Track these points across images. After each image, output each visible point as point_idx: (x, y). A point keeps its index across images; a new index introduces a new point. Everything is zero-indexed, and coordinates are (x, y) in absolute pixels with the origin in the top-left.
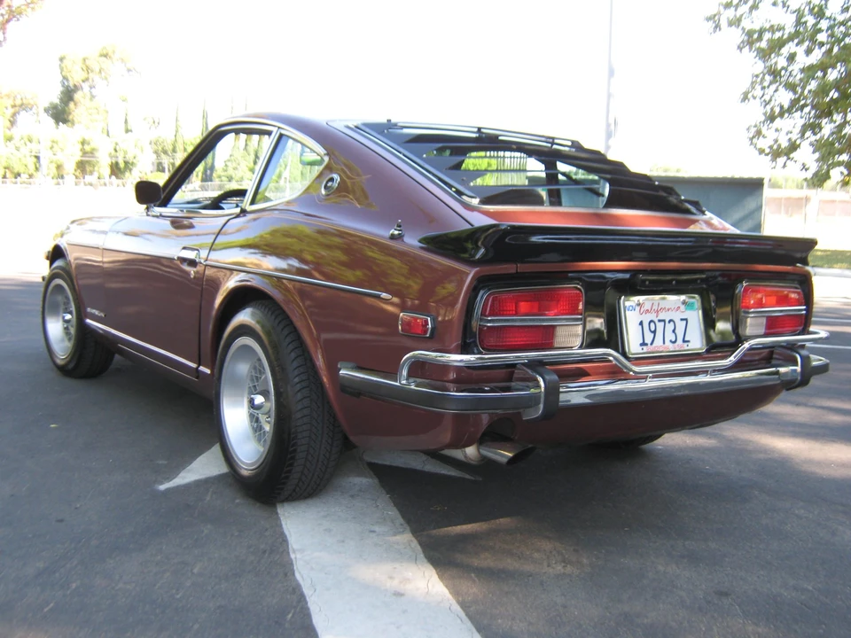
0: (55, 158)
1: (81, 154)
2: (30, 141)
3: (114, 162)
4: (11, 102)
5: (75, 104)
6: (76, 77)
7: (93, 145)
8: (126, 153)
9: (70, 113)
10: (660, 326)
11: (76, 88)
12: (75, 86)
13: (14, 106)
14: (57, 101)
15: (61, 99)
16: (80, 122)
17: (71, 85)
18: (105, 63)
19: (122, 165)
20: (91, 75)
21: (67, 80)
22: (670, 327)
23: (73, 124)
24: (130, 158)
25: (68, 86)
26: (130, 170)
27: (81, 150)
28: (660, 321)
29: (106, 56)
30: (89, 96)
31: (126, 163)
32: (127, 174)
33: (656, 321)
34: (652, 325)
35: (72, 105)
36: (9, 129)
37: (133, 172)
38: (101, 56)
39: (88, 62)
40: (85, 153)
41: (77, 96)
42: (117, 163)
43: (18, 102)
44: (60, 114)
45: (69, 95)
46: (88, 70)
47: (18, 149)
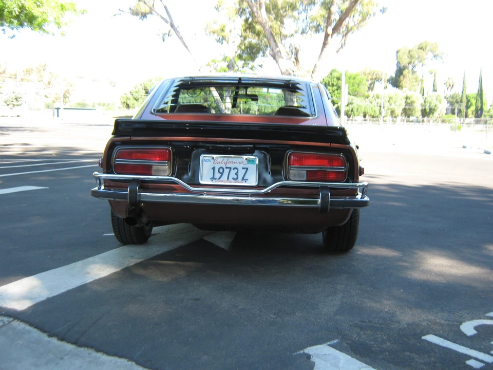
0: (390, 107)
1: (404, 104)
2: (378, 98)
3: (423, 108)
4: (370, 77)
5: (404, 77)
6: (405, 61)
7: (412, 99)
8: (430, 103)
9: (401, 82)
10: (227, 171)
11: (405, 68)
12: (404, 66)
13: (372, 79)
14: (394, 76)
15: (396, 75)
16: (405, 87)
17: (402, 66)
18: (421, 52)
19: (428, 110)
20: (413, 60)
21: (400, 64)
22: (233, 172)
23: (402, 88)
24: (433, 105)
25: (400, 67)
26: (433, 113)
27: (405, 102)
28: (226, 168)
29: (421, 48)
30: (411, 71)
31: (430, 109)
32: (431, 115)
33: (225, 168)
34: (221, 170)
35: (402, 77)
36: (368, 92)
37: (434, 114)
38: (419, 48)
39: (411, 53)
40: (407, 103)
41: (405, 72)
42: (425, 109)
43: (374, 77)
44: (396, 82)
45: (400, 71)
46: (411, 57)
47: (371, 102)
